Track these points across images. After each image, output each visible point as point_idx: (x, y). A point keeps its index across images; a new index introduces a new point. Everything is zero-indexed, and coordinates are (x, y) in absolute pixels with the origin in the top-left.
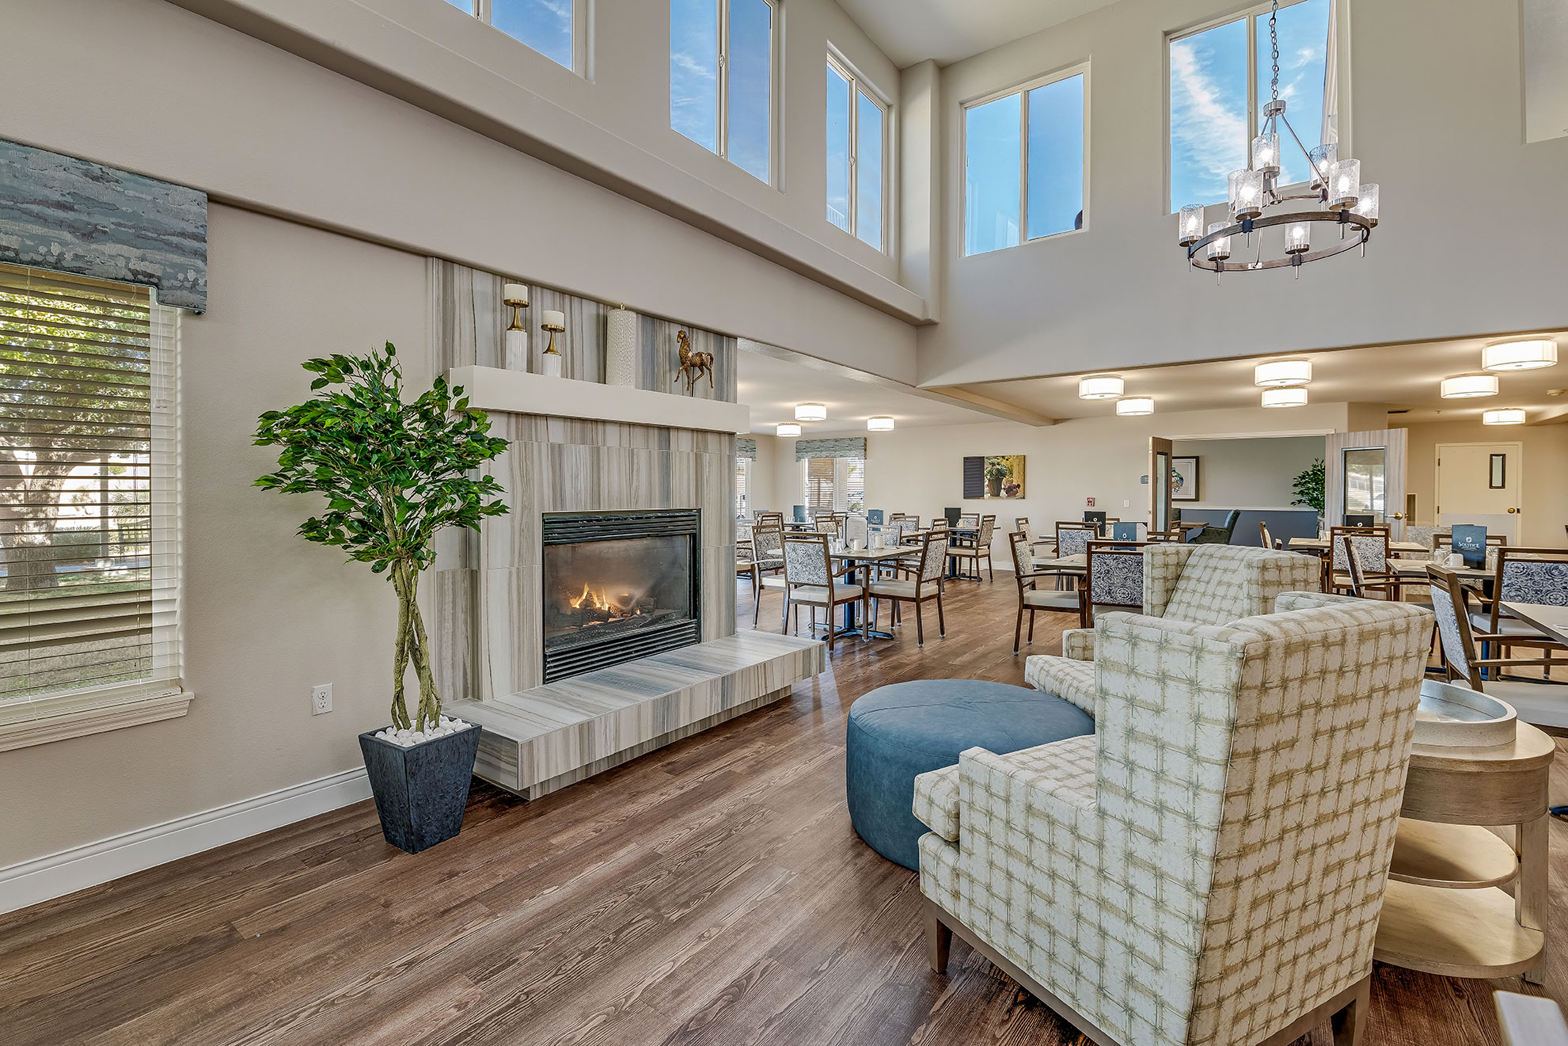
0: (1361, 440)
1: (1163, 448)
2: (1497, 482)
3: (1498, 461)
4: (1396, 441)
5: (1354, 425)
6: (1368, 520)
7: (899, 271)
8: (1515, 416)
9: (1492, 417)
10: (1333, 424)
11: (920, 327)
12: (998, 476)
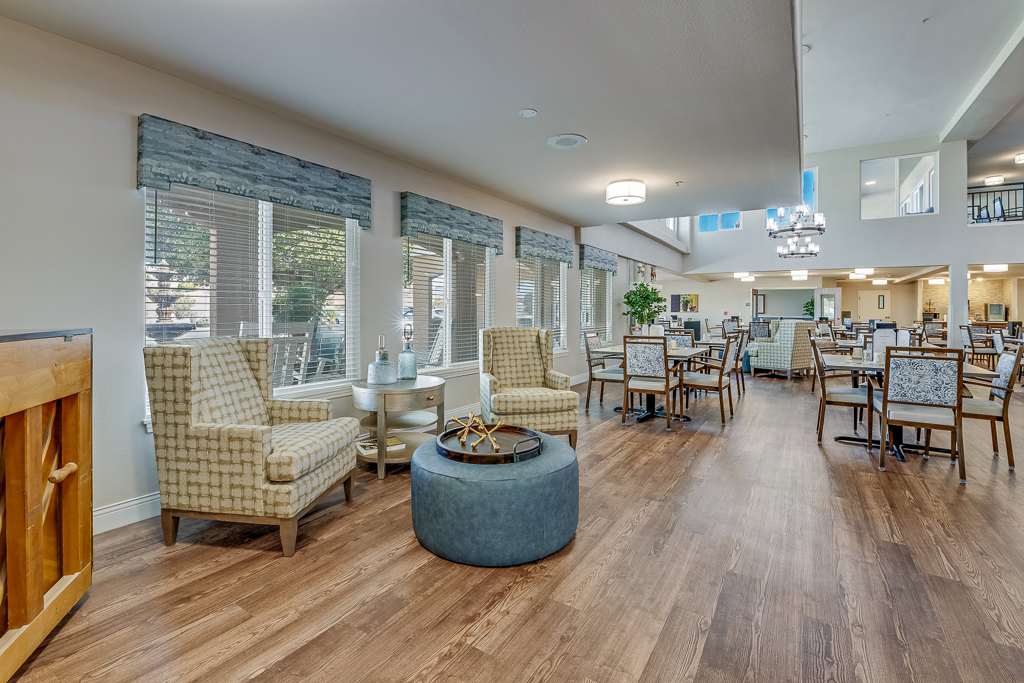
0: (826, 291)
1: (755, 293)
2: (881, 306)
3: (881, 298)
4: (838, 291)
5: (824, 286)
6: (827, 319)
7: (678, 237)
8: (883, 282)
9: (876, 282)
10: (817, 286)
11: (683, 254)
12: (686, 303)
